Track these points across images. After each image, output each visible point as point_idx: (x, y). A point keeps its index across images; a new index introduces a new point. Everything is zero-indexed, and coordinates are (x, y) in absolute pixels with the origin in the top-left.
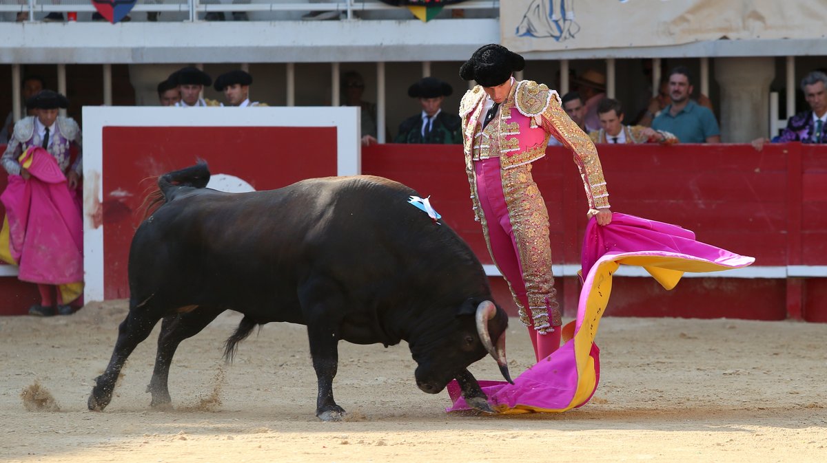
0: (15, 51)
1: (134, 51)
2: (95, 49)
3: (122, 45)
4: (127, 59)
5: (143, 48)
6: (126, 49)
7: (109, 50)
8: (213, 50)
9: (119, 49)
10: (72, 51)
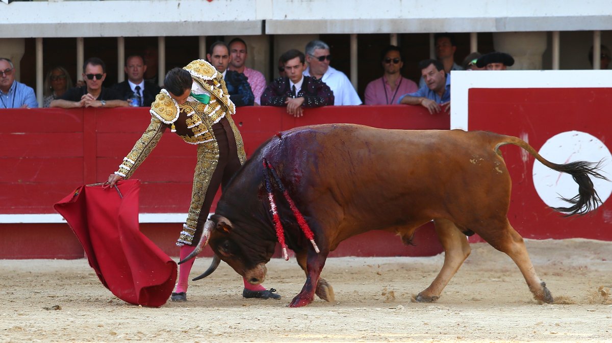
0: (393, 22)
1: (498, 21)
2: (463, 19)
3: (487, 16)
4: (492, 29)
5: (506, 18)
6: (491, 19)
7: (475, 20)
8: (568, 19)
9: (485, 20)
10: (443, 21)
